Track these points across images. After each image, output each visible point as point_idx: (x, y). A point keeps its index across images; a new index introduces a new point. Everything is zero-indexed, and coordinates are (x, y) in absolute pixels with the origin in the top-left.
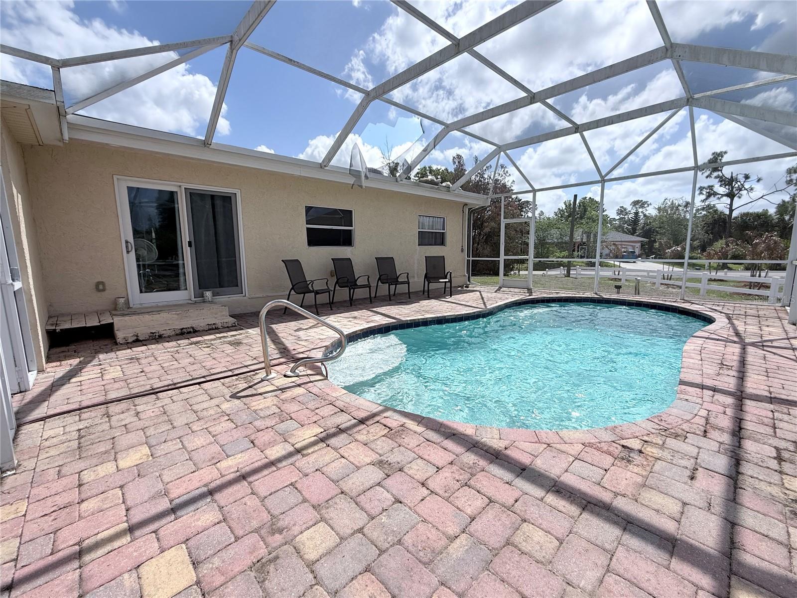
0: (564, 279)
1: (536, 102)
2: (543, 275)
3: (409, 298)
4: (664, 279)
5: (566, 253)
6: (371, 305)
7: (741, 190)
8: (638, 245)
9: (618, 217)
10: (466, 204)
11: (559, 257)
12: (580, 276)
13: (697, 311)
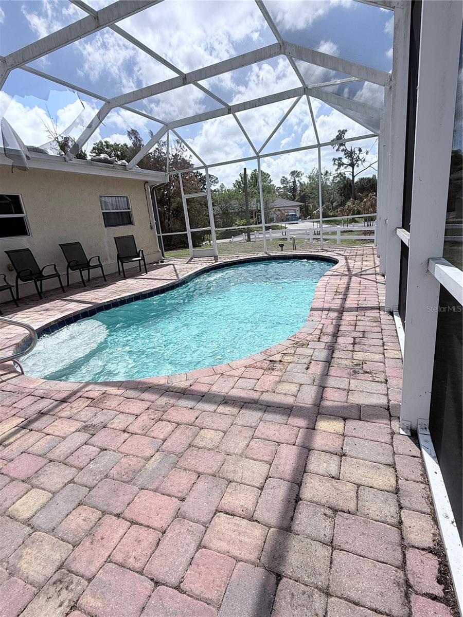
0: (245, 243)
1: (188, 84)
2: (230, 242)
3: (104, 281)
4: (315, 235)
5: (244, 221)
6: (64, 294)
7: (357, 161)
8: (298, 209)
9: (282, 186)
10: (146, 182)
11: (239, 225)
12: (258, 240)
13: (329, 257)
